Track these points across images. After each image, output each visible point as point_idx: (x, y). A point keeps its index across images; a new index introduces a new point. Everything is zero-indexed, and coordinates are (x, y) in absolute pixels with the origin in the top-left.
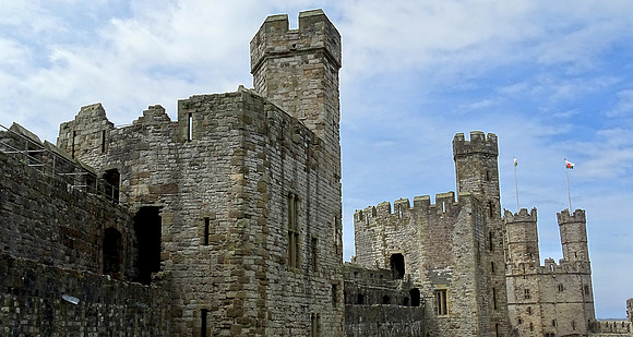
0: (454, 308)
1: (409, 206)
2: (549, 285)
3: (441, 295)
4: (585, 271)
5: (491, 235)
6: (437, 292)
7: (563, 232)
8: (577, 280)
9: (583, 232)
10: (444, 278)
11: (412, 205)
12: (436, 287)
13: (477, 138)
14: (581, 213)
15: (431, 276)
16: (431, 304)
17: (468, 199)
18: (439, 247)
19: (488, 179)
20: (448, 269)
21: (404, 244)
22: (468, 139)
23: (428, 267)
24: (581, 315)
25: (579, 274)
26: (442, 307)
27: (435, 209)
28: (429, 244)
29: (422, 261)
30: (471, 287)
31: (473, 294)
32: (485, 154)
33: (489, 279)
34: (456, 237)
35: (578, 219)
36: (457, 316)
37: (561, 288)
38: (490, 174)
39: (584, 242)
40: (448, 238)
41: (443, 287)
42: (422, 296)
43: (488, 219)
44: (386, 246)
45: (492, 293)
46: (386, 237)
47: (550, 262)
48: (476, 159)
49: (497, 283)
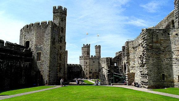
0: (42, 59)
2: (91, 61)
3: (39, 54)
4: (99, 58)
5: (61, 38)
7: (96, 50)
8: (97, 60)
9: (100, 50)
10: (41, 49)
12: (38, 52)
15: (36, 48)
17: (51, 23)
18: (40, 38)
19: (62, 21)
20: (42, 46)
21: (30, 38)
23: (36, 45)
24: (98, 68)
26: (39, 58)
27: (40, 26)
28: (37, 37)
29: (34, 43)
30: (49, 52)
31: (49, 54)
32: (62, 13)
33: (59, 51)
34: (45, 35)
35: (99, 47)
36: (43, 61)
37: (94, 62)
38: (63, 19)
39: (100, 52)
40: (43, 35)
41: (40, 52)
42: (33, 54)
43: (60, 32)
44: (25, 39)
45: (59, 55)
46: (25, 35)
47: (92, 56)
48: (59, 14)
49: (61, 52)
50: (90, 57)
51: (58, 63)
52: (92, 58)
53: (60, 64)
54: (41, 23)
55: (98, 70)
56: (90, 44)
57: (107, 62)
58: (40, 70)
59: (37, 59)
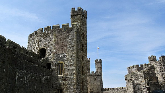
0: (65, 72)
1: (50, 29)
2: (92, 78)
3: (60, 66)
4: (101, 75)
5: (83, 46)
6: (59, 64)
8: (99, 77)
10: (62, 58)
11: (52, 29)
12: (59, 62)
13: (80, 9)
14: (101, 60)
15: (56, 57)
16: (56, 70)
18: (61, 46)
19: (83, 25)
20: (64, 54)
21: (47, 44)
22: (76, 10)
23: (56, 54)
24: (100, 86)
25: (100, 76)
26: (60, 71)
27: (61, 30)
28: (57, 44)
29: (53, 51)
32: (82, 16)
33: (81, 62)
35: (100, 62)
36: (67, 75)
37: (95, 79)
38: (84, 24)
39: (101, 68)
40: (66, 41)
41: (62, 62)
42: (52, 66)
43: (82, 39)
44: (39, 45)
45: (82, 68)
46: (39, 41)
47: (93, 72)
48: (79, 17)
49: (84, 64)
50: (91, 73)
51: (81, 79)
52: (93, 75)
53: (83, 79)
54: (63, 26)
55: (100, 89)
56: (90, 58)
57: (145, 76)
58: (63, 87)
59: (57, 72)
